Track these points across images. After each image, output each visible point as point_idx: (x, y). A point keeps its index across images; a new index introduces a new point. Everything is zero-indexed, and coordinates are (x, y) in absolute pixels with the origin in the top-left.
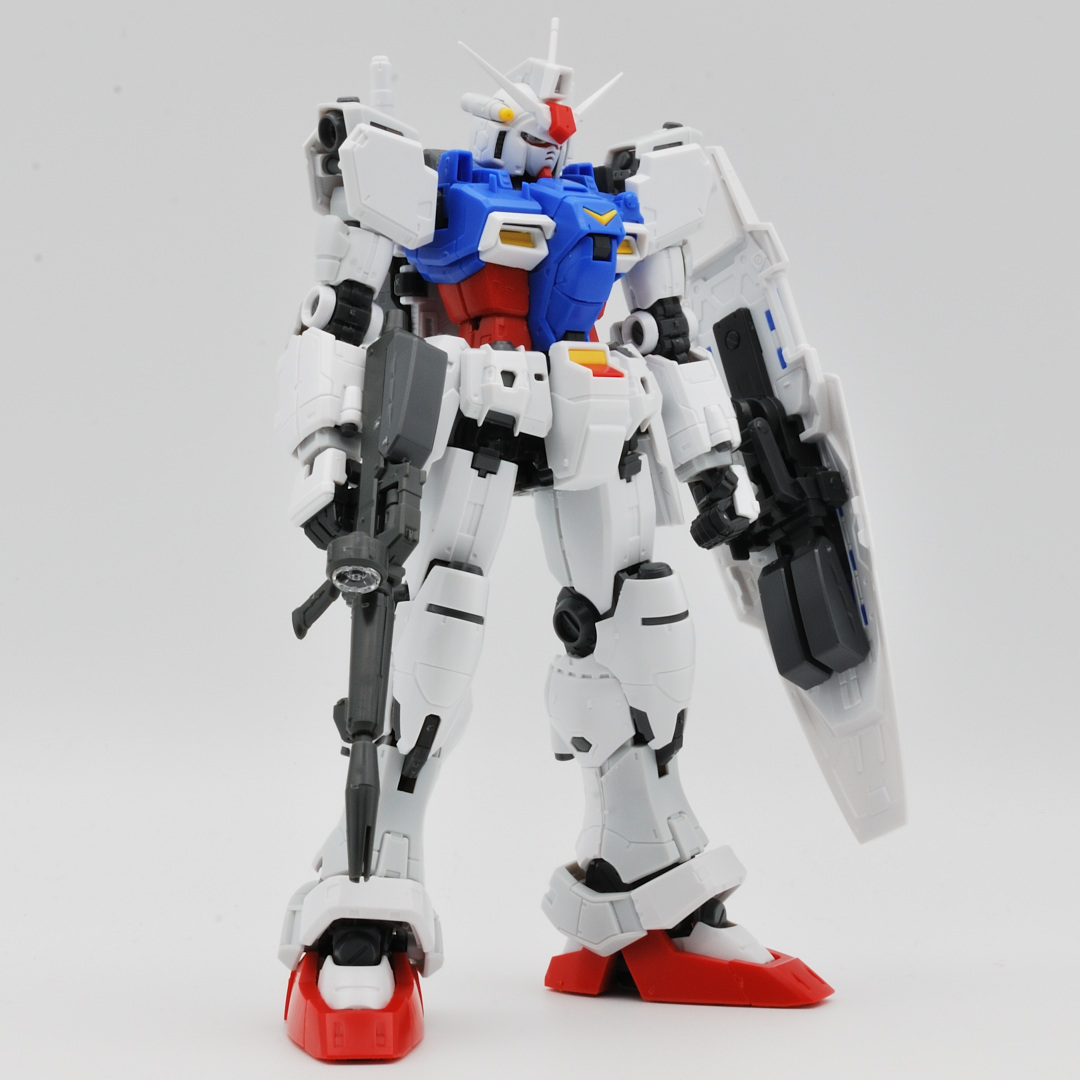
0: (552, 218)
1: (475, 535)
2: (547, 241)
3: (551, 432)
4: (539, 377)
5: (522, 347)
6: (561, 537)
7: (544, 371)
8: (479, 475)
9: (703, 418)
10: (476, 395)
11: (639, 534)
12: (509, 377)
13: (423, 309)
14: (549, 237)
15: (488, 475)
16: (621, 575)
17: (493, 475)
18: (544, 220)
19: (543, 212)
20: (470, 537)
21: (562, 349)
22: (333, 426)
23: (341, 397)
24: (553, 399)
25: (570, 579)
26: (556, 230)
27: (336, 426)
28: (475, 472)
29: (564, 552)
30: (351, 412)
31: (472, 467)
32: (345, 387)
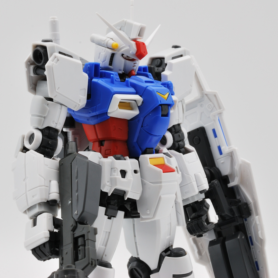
0: (141, 96)
1: (106, 246)
2: (138, 107)
3: (141, 198)
4: (135, 172)
5: (127, 157)
6: (135, 236)
7: (138, 169)
8: (108, 218)
9: (195, 180)
10: (108, 182)
11: (170, 235)
12: (123, 173)
13: (73, 134)
14: (139, 105)
15: (112, 218)
16: (162, 253)
17: (114, 218)
18: (137, 97)
19: (136, 93)
20: (104, 247)
21: (146, 158)
22: (46, 201)
23: (49, 187)
24: (142, 182)
25: (138, 254)
26: (143, 102)
27: (48, 201)
28: (107, 217)
29: (136, 243)
30: (54, 195)
31: (105, 215)
32: (50, 181)
